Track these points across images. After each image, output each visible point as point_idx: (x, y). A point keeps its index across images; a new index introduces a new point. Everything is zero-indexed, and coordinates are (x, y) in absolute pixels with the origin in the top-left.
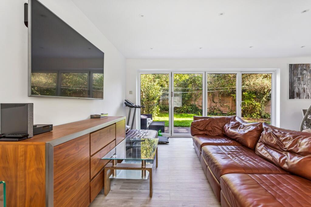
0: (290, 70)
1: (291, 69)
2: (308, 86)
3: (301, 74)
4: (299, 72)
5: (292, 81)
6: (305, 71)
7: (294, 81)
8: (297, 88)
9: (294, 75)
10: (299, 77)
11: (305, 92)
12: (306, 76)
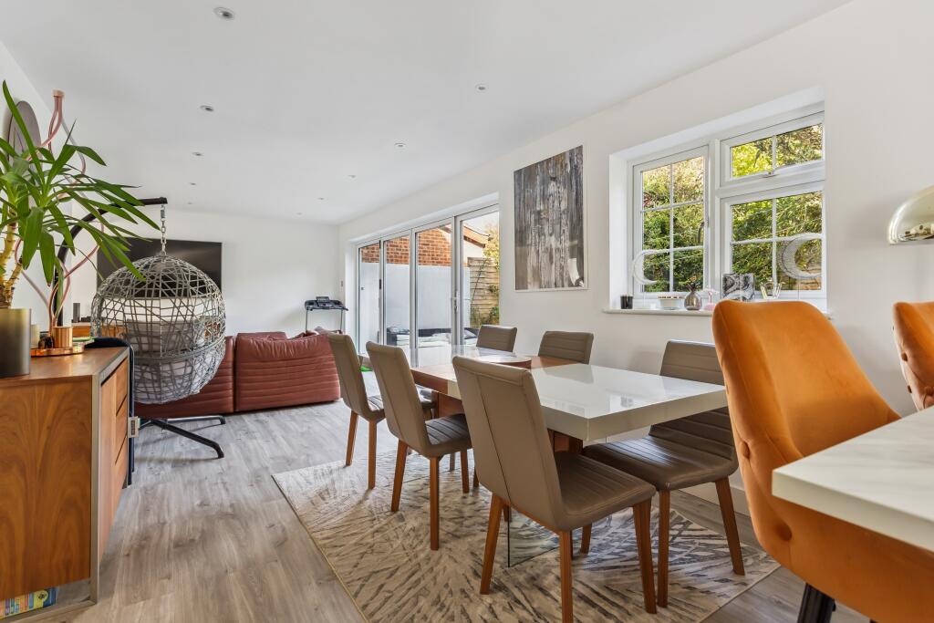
0: (518, 191)
1: (520, 188)
2: (562, 237)
3: (545, 198)
4: (539, 191)
5: (521, 227)
6: (553, 183)
7: (528, 227)
8: (533, 248)
9: (526, 206)
10: (538, 209)
11: (552, 263)
12: (556, 203)
